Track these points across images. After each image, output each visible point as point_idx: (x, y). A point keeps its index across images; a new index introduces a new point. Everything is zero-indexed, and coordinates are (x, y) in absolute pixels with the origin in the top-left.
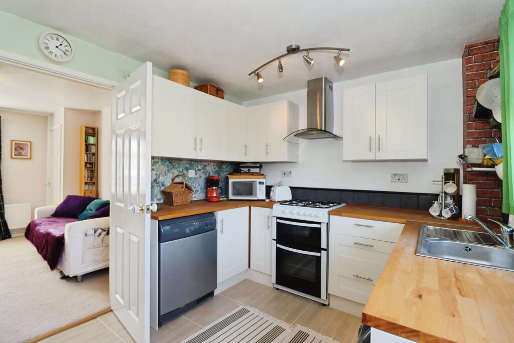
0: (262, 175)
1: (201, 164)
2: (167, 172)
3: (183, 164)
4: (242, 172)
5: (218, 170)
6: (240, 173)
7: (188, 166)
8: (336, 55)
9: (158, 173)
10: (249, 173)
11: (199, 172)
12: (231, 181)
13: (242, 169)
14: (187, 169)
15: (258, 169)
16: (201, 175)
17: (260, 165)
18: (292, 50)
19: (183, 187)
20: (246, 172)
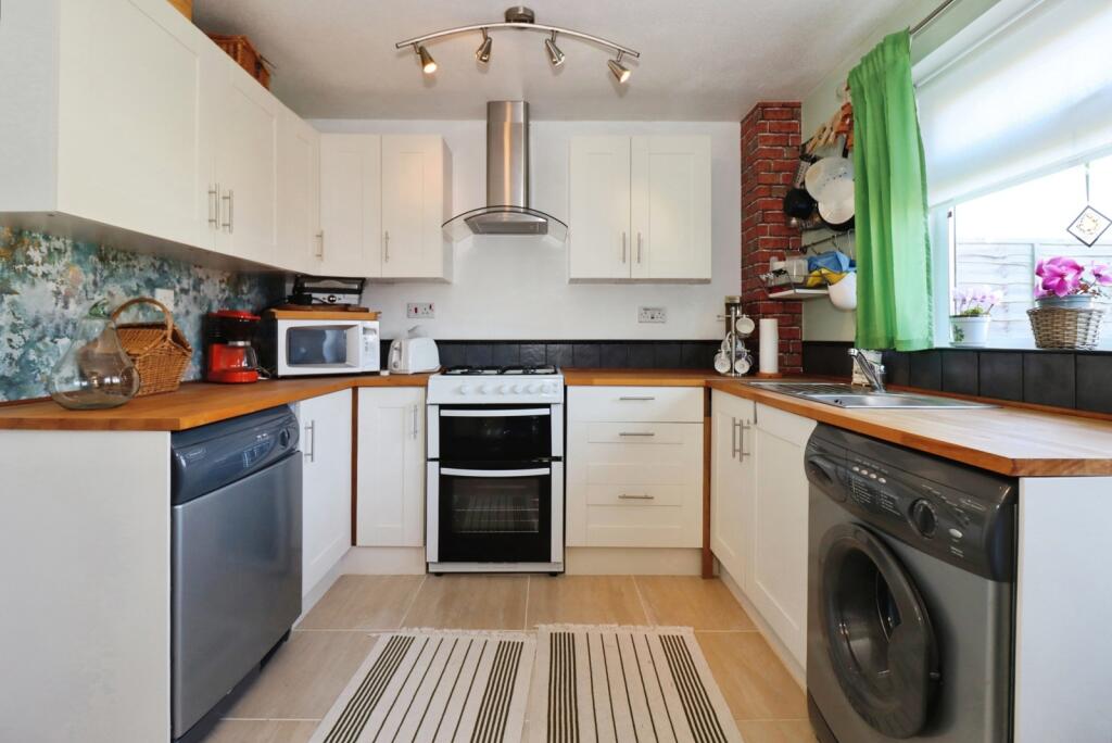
0: (367, 310)
1: (190, 275)
2: (91, 288)
3: (141, 270)
4: (314, 302)
5: (232, 295)
6: (310, 304)
7: (154, 276)
8: (614, 59)
9: (63, 289)
10: (329, 306)
11: (184, 297)
12: (283, 326)
13: (314, 295)
14: (152, 285)
15: (356, 296)
16: (190, 309)
17: (360, 285)
18: (519, 17)
19: (165, 338)
20: (325, 304)
